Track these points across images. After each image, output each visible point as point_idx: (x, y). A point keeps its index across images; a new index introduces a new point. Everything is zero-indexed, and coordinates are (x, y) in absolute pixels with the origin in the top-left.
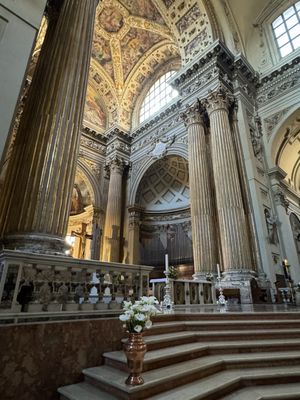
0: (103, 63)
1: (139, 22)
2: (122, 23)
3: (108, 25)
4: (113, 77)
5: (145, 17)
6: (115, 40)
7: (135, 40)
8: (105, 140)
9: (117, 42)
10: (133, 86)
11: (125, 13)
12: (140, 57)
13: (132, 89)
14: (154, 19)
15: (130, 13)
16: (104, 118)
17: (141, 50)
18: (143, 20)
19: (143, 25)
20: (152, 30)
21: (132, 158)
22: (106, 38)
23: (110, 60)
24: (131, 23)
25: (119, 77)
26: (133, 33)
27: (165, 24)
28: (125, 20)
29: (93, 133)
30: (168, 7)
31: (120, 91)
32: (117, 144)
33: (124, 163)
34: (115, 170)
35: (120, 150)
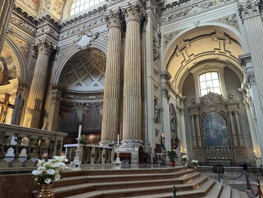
8: (36, 23)
16: (37, 3)
21: (60, 44)
29: (25, 14)
32: (47, 29)
33: (52, 47)
34: (43, 52)
35: (49, 34)
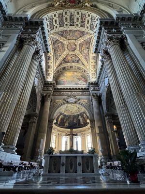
0: (78, 62)
1: (80, 40)
2: (75, 45)
3: (72, 49)
4: (83, 64)
5: (81, 37)
6: (77, 52)
7: (83, 47)
8: (88, 89)
9: (78, 52)
10: (92, 63)
11: (74, 41)
12: (88, 51)
13: (92, 64)
14: (84, 35)
15: (76, 40)
16: (86, 81)
17: (88, 48)
18: (81, 38)
19: (82, 40)
20: (85, 39)
22: (74, 53)
23: (79, 59)
24: (78, 43)
25: (86, 63)
26: (81, 45)
27: (88, 33)
28: (76, 43)
29: (82, 89)
30: (84, 27)
31: (88, 67)
32: (92, 88)
33: (97, 95)
34: (94, 100)
35: (94, 90)
